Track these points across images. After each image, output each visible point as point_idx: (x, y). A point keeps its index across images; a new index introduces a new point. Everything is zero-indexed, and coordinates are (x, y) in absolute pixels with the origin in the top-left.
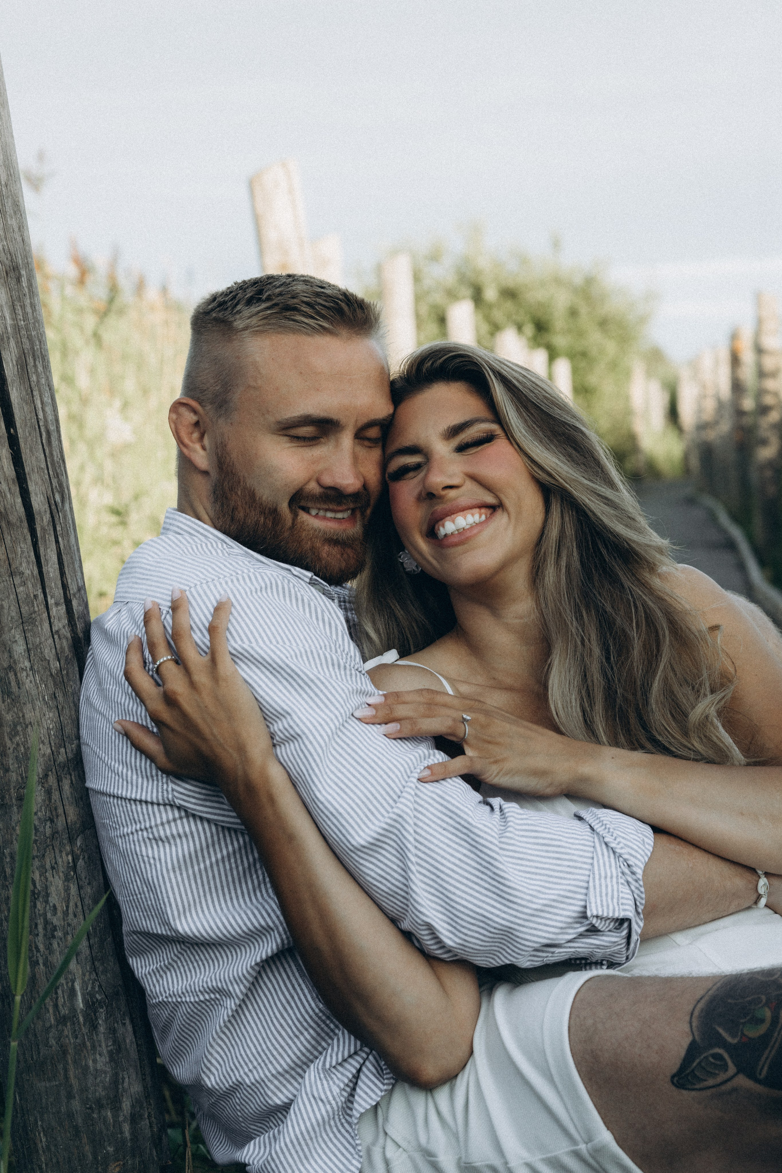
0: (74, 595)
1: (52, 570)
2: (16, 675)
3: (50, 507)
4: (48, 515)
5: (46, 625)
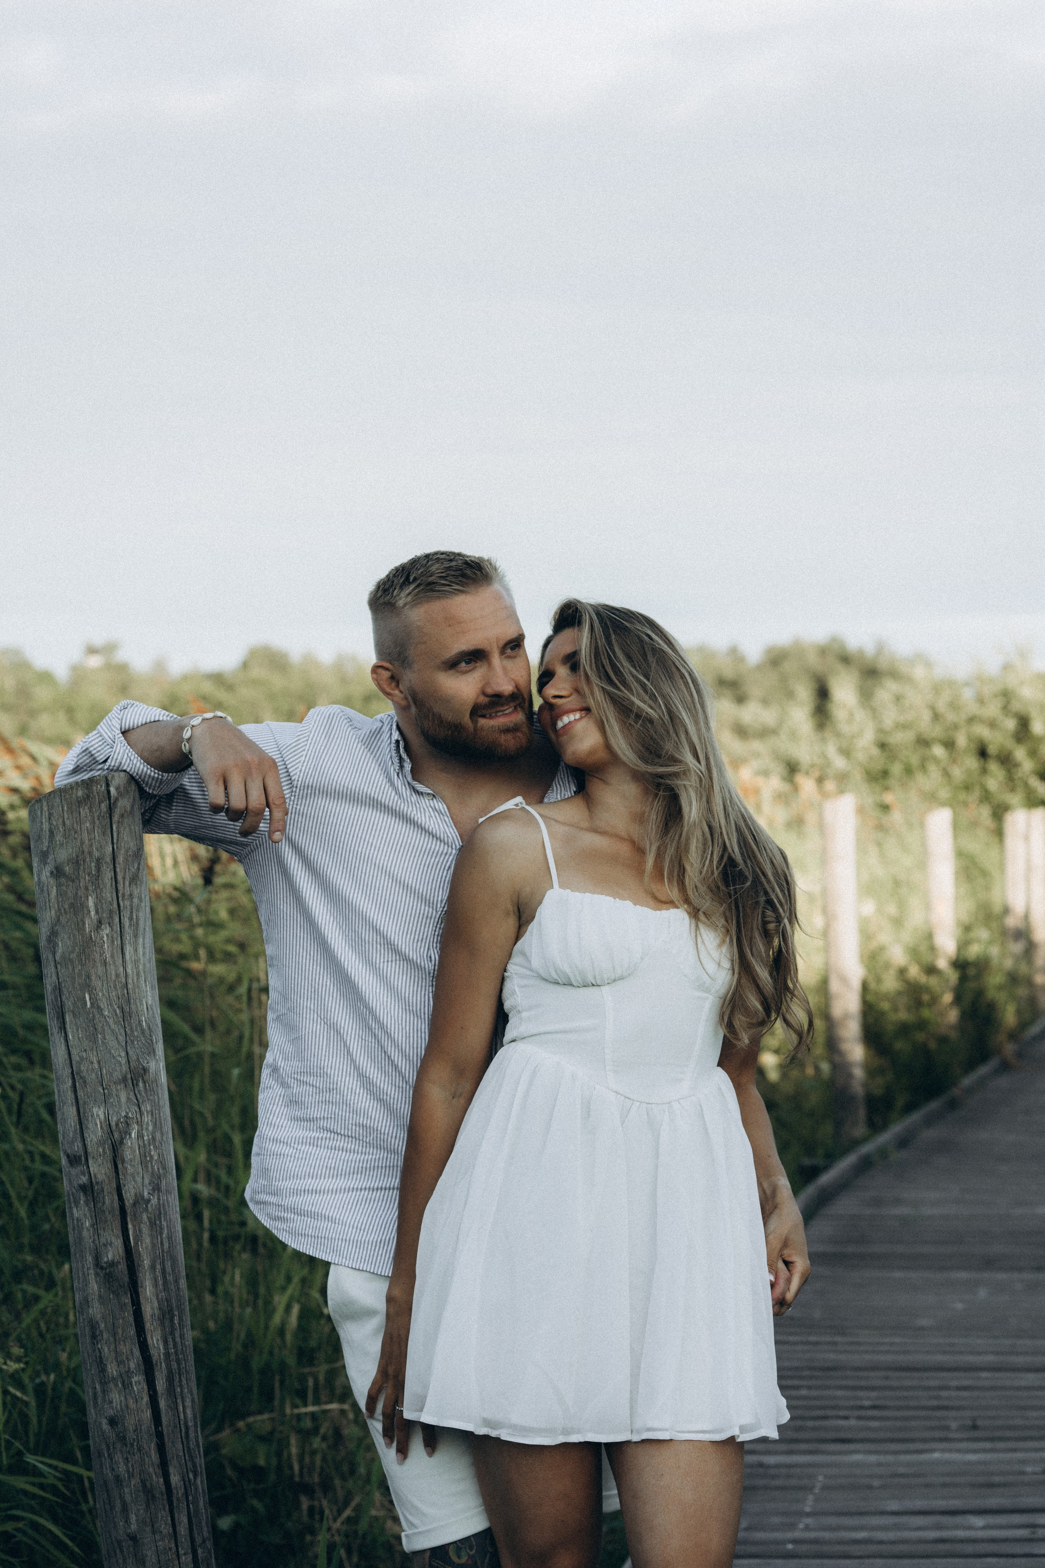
4: (183, 1489)
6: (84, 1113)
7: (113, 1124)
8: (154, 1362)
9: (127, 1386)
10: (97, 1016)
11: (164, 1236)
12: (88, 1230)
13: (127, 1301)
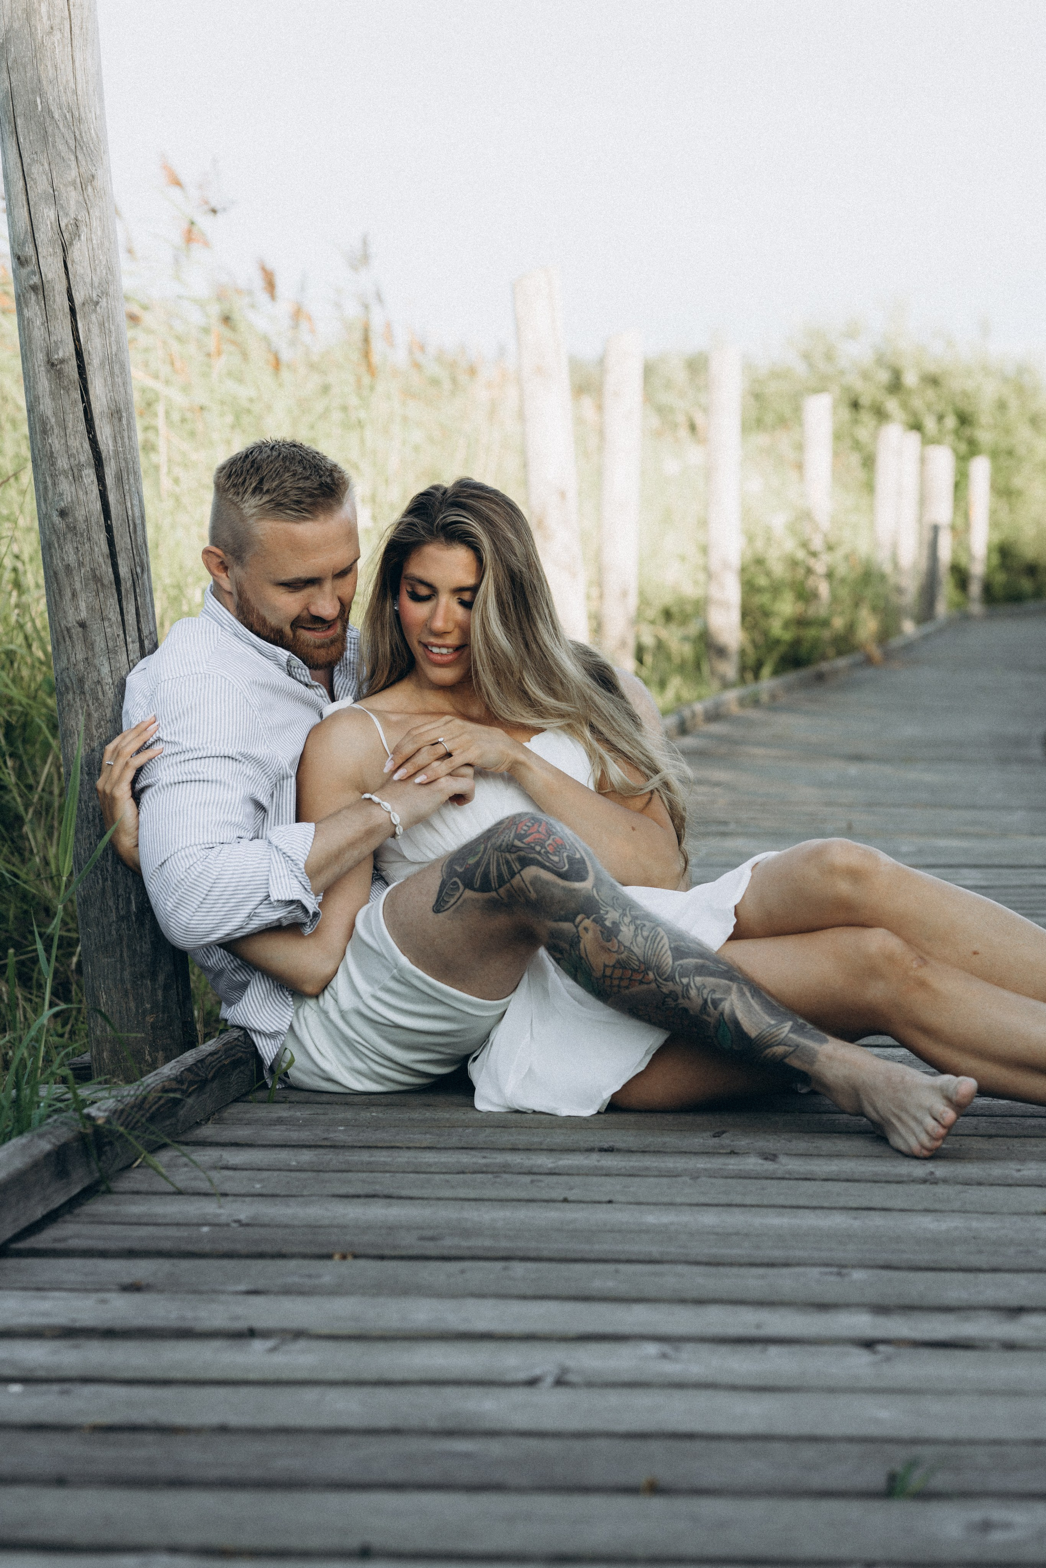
0: (146, 637)
1: (131, 618)
2: (102, 688)
3: (132, 576)
4: (131, 581)
5: (125, 656)
6: (35, 214)
7: (63, 225)
8: (103, 457)
9: (77, 478)
10: (48, 120)
11: (113, 339)
12: (40, 329)
13: (76, 396)
